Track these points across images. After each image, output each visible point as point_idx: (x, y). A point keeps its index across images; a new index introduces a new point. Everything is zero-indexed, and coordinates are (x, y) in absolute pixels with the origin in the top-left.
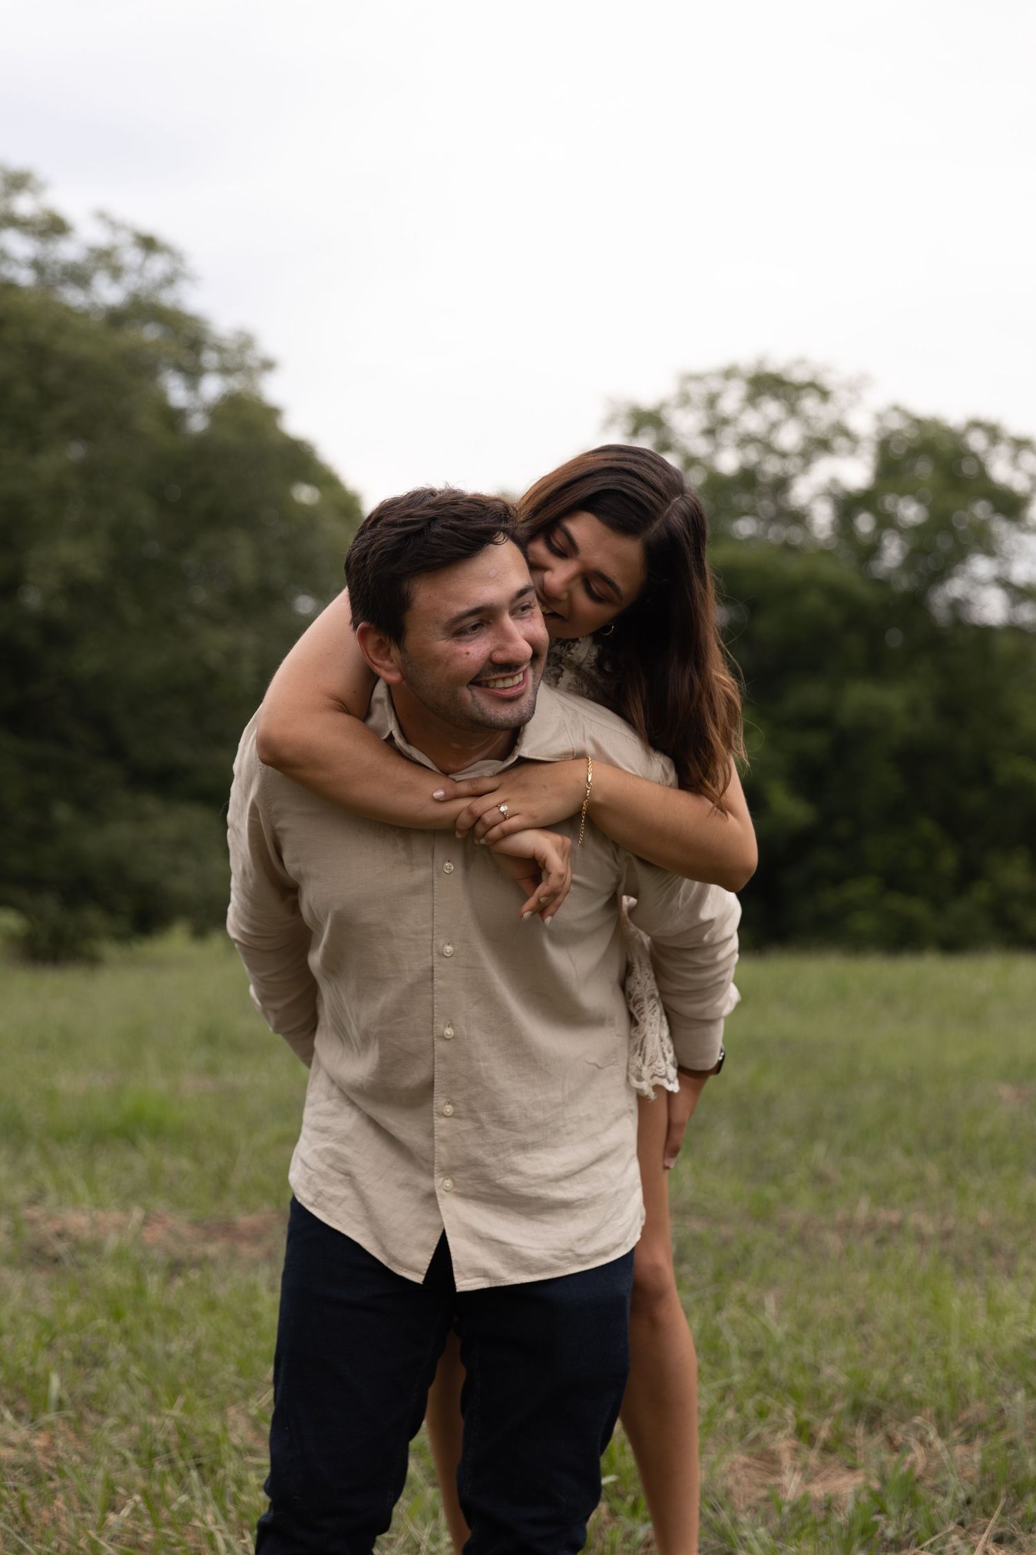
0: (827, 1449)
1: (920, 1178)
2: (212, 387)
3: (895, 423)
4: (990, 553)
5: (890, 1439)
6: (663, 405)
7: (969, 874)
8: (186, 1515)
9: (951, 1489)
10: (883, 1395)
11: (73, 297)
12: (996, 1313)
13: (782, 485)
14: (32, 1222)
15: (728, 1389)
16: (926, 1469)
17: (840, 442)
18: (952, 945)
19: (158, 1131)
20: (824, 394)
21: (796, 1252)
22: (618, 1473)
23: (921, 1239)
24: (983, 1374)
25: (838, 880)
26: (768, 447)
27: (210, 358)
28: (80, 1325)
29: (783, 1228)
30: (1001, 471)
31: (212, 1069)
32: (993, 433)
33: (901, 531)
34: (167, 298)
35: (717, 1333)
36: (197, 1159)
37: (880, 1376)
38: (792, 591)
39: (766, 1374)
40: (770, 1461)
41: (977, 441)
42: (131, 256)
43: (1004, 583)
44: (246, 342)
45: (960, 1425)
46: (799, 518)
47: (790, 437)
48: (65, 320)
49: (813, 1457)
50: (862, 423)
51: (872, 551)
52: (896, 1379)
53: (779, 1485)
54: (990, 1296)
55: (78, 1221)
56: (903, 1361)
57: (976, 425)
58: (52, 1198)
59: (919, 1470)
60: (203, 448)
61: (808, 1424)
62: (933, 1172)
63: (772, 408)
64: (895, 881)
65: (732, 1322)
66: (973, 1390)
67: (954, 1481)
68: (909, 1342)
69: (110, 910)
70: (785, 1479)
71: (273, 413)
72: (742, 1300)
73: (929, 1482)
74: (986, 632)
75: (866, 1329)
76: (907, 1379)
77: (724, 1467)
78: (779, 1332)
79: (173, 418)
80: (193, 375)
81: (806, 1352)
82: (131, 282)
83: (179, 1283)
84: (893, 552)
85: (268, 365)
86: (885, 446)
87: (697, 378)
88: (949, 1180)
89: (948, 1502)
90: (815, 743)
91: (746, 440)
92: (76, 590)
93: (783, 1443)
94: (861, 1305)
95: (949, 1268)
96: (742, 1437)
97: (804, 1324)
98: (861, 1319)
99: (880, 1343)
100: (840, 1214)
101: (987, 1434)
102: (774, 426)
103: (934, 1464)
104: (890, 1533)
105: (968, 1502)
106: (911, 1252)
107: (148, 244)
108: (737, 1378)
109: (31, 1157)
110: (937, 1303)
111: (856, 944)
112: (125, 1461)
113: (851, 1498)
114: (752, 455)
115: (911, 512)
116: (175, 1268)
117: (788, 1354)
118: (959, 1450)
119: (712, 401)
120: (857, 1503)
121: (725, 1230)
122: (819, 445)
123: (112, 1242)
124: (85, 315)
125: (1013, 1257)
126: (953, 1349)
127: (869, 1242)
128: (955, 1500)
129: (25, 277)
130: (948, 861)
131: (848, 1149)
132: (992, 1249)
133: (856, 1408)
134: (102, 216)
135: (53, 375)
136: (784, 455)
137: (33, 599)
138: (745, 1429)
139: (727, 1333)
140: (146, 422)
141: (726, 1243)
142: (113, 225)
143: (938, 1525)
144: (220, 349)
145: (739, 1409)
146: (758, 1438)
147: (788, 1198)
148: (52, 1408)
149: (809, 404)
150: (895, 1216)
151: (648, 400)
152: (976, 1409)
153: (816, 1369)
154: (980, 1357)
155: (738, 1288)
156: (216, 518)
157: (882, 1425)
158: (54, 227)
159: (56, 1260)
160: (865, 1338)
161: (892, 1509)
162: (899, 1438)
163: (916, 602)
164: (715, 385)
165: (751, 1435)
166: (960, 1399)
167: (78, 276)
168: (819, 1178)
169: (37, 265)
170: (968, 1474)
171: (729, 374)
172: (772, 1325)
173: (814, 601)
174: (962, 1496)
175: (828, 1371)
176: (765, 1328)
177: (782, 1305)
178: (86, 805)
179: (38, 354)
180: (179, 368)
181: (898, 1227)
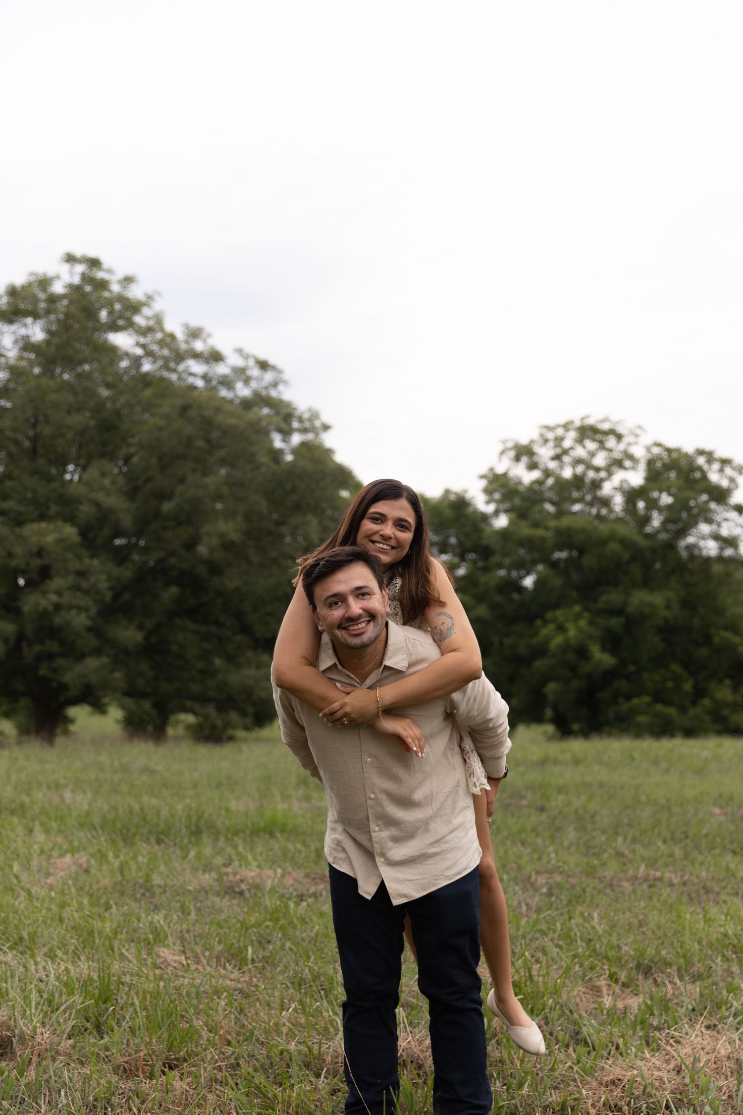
0: (625, 985)
1: (671, 855)
2: (296, 439)
3: (656, 450)
4: (709, 521)
5: (655, 981)
6: (532, 441)
7: (699, 693)
8: (319, 1011)
9: (685, 1004)
10: (652, 961)
11: (224, 393)
12: (708, 921)
13: (596, 485)
14: (227, 874)
15: (575, 956)
16: (674, 994)
17: (628, 463)
18: (690, 733)
19: (283, 830)
20: (619, 437)
21: (608, 891)
22: (523, 994)
23: (671, 885)
24: (701, 950)
25: (628, 698)
26: (589, 466)
27: (295, 425)
28: (259, 924)
29: (601, 880)
30: (714, 477)
31: (307, 798)
32: (710, 456)
33: (660, 510)
34: (273, 393)
35: (570, 929)
36: (304, 844)
37: (651, 952)
38: (603, 542)
39: (594, 950)
40: (597, 991)
41: (701, 461)
42: (255, 372)
43: (717, 537)
44: (315, 415)
45: (689, 975)
46: (606, 502)
47: (600, 460)
48: (221, 406)
49: (617, 989)
50: (639, 452)
51: (647, 519)
52: (658, 953)
53: (602, 1002)
54: (706, 912)
55: (250, 874)
56: (662, 943)
57: (701, 452)
58: (236, 863)
59: (669, 996)
60: (292, 471)
61: (615, 973)
62: (678, 852)
63: (591, 445)
64: (659, 697)
65: (577, 925)
66: (696, 959)
67: (685, 999)
68: (665, 935)
69: (244, 714)
70: (605, 1000)
71: (329, 452)
72: (582, 914)
73: (675, 1001)
74: (708, 561)
75: (644, 929)
76: (664, 952)
77: (575, 992)
78: (600, 929)
79: (277, 455)
80: (286, 433)
81: (614, 940)
82: (254, 384)
83: (304, 904)
84: (656, 521)
85: (326, 428)
86: (650, 463)
87: (549, 428)
88: (686, 856)
89: (684, 1010)
90: (615, 622)
91: (578, 461)
92: (227, 546)
93: (602, 983)
94: (641, 917)
95: (685, 899)
96: (583, 980)
97: (613, 927)
98: (641, 925)
99: (650, 934)
100: (631, 873)
101: (703, 979)
102: (592, 455)
103: (677, 993)
104: (655, 1023)
105: (693, 1010)
106: (666, 891)
107: (263, 365)
108: (580, 950)
109: (221, 843)
110: (679, 917)
111: (639, 732)
112: (287, 987)
113: (636, 1008)
114: (580, 469)
115: (666, 499)
116: (301, 898)
117: (605, 941)
118: (689, 987)
119: (559, 440)
120: (639, 1009)
121: (573, 881)
122: (618, 464)
123: (269, 884)
124: (231, 402)
125: (718, 894)
126: (687, 938)
127: (645, 886)
128: (687, 1009)
129: (200, 383)
130: (688, 686)
131: (634, 840)
132: (707, 890)
133: (638, 966)
134: (240, 351)
135: (215, 435)
136: (597, 470)
137: (202, 550)
138: (584, 975)
139: (575, 929)
140: (264, 459)
141: (573, 887)
142: (246, 357)
143: (679, 1020)
144: (301, 420)
145: (581, 965)
146: (591, 979)
147: (604, 865)
148: (249, 962)
149: (611, 442)
150: (658, 874)
151: (524, 441)
152: (698, 967)
153: (619, 948)
154: (699, 943)
155: (579, 909)
156: (298, 507)
157: (652, 975)
158: (216, 357)
159: (241, 893)
160: (643, 933)
161: (656, 1012)
162: (659, 980)
163: (670, 546)
164: (560, 432)
165: (587, 978)
166: (689, 963)
167: (226, 382)
168: (620, 855)
169: (205, 377)
170: (694, 997)
171: (566, 426)
172: (597, 926)
173: (614, 546)
174: (690, 1007)
175: (625, 948)
176: (593, 928)
177: (601, 918)
178: (230, 659)
179: (207, 423)
180: (280, 431)
181: (660, 879)
